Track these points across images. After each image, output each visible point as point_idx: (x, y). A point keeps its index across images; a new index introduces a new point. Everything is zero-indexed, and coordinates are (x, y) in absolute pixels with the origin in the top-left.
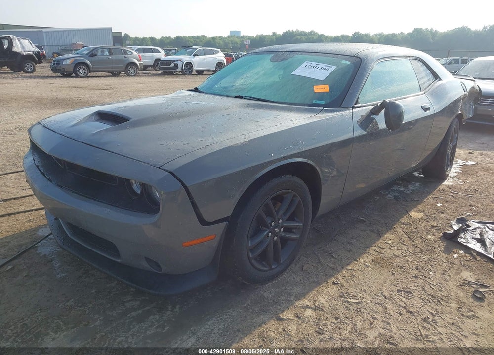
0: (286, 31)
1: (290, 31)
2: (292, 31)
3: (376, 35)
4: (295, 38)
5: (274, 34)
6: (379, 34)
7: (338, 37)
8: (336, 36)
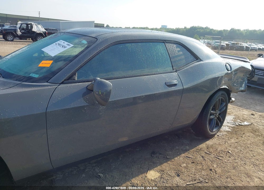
0: (192, 27)
1: (194, 26)
2: (196, 26)
3: (244, 30)
4: (196, 30)
5: (185, 28)
6: (247, 30)
7: (221, 30)
8: (220, 30)
